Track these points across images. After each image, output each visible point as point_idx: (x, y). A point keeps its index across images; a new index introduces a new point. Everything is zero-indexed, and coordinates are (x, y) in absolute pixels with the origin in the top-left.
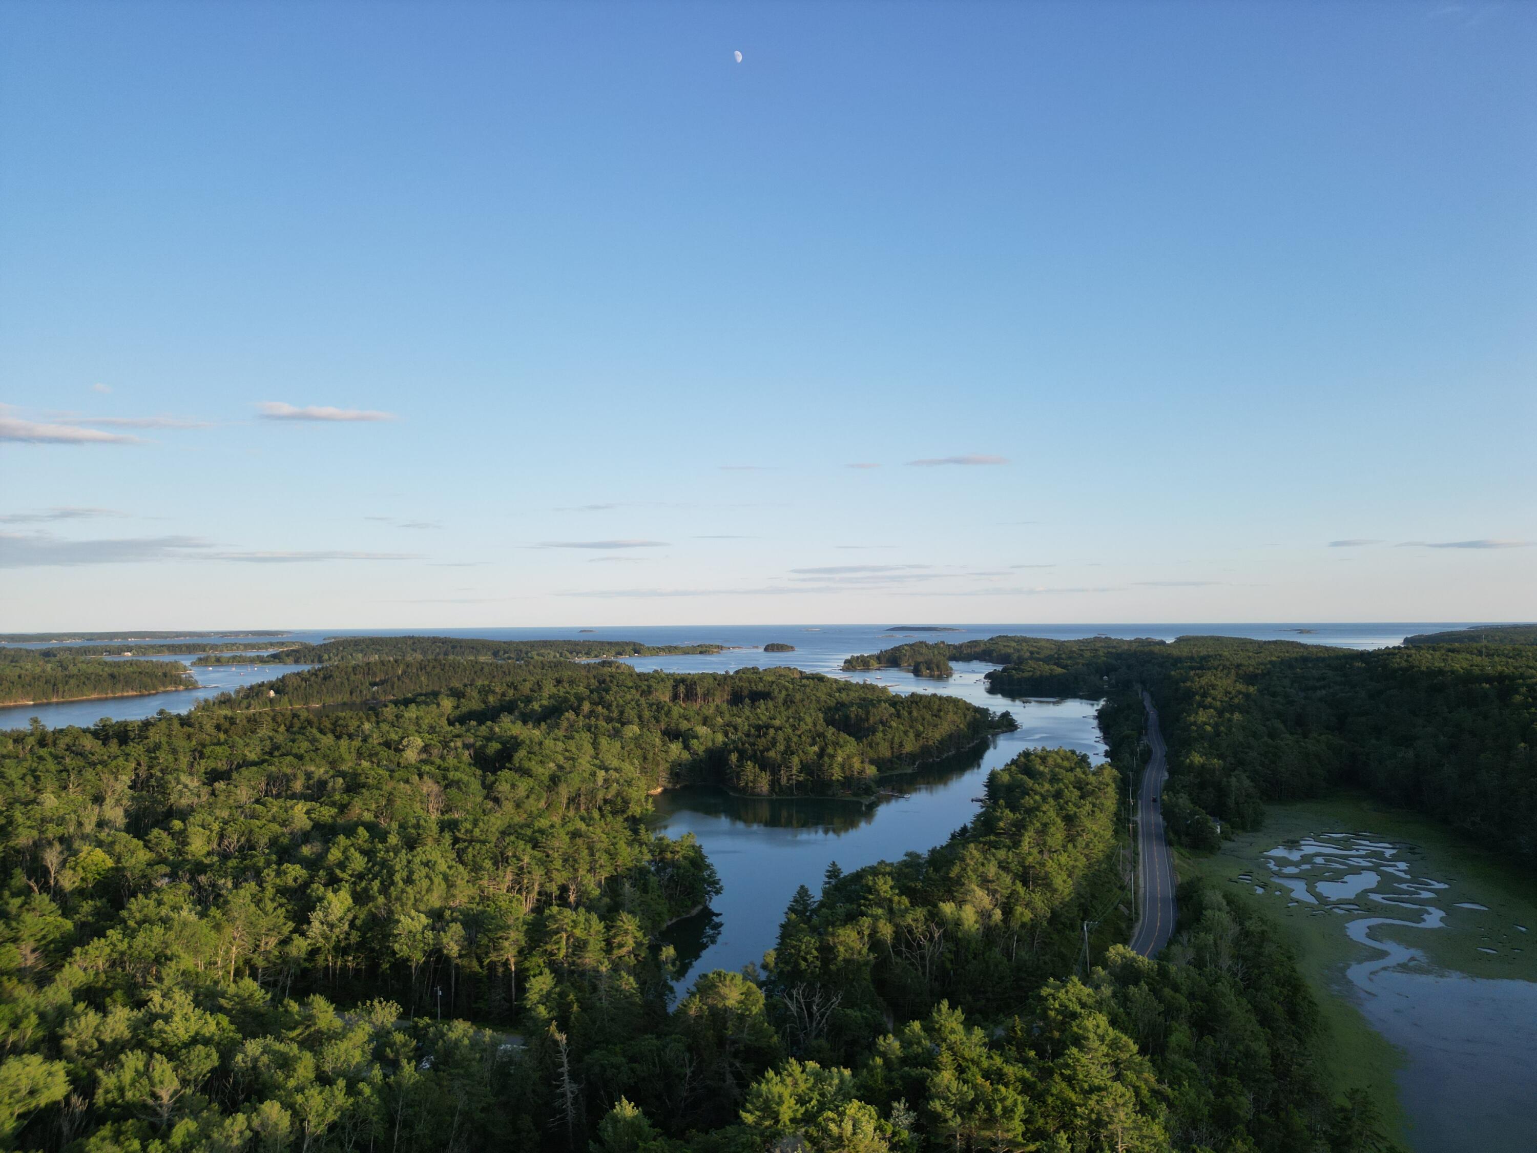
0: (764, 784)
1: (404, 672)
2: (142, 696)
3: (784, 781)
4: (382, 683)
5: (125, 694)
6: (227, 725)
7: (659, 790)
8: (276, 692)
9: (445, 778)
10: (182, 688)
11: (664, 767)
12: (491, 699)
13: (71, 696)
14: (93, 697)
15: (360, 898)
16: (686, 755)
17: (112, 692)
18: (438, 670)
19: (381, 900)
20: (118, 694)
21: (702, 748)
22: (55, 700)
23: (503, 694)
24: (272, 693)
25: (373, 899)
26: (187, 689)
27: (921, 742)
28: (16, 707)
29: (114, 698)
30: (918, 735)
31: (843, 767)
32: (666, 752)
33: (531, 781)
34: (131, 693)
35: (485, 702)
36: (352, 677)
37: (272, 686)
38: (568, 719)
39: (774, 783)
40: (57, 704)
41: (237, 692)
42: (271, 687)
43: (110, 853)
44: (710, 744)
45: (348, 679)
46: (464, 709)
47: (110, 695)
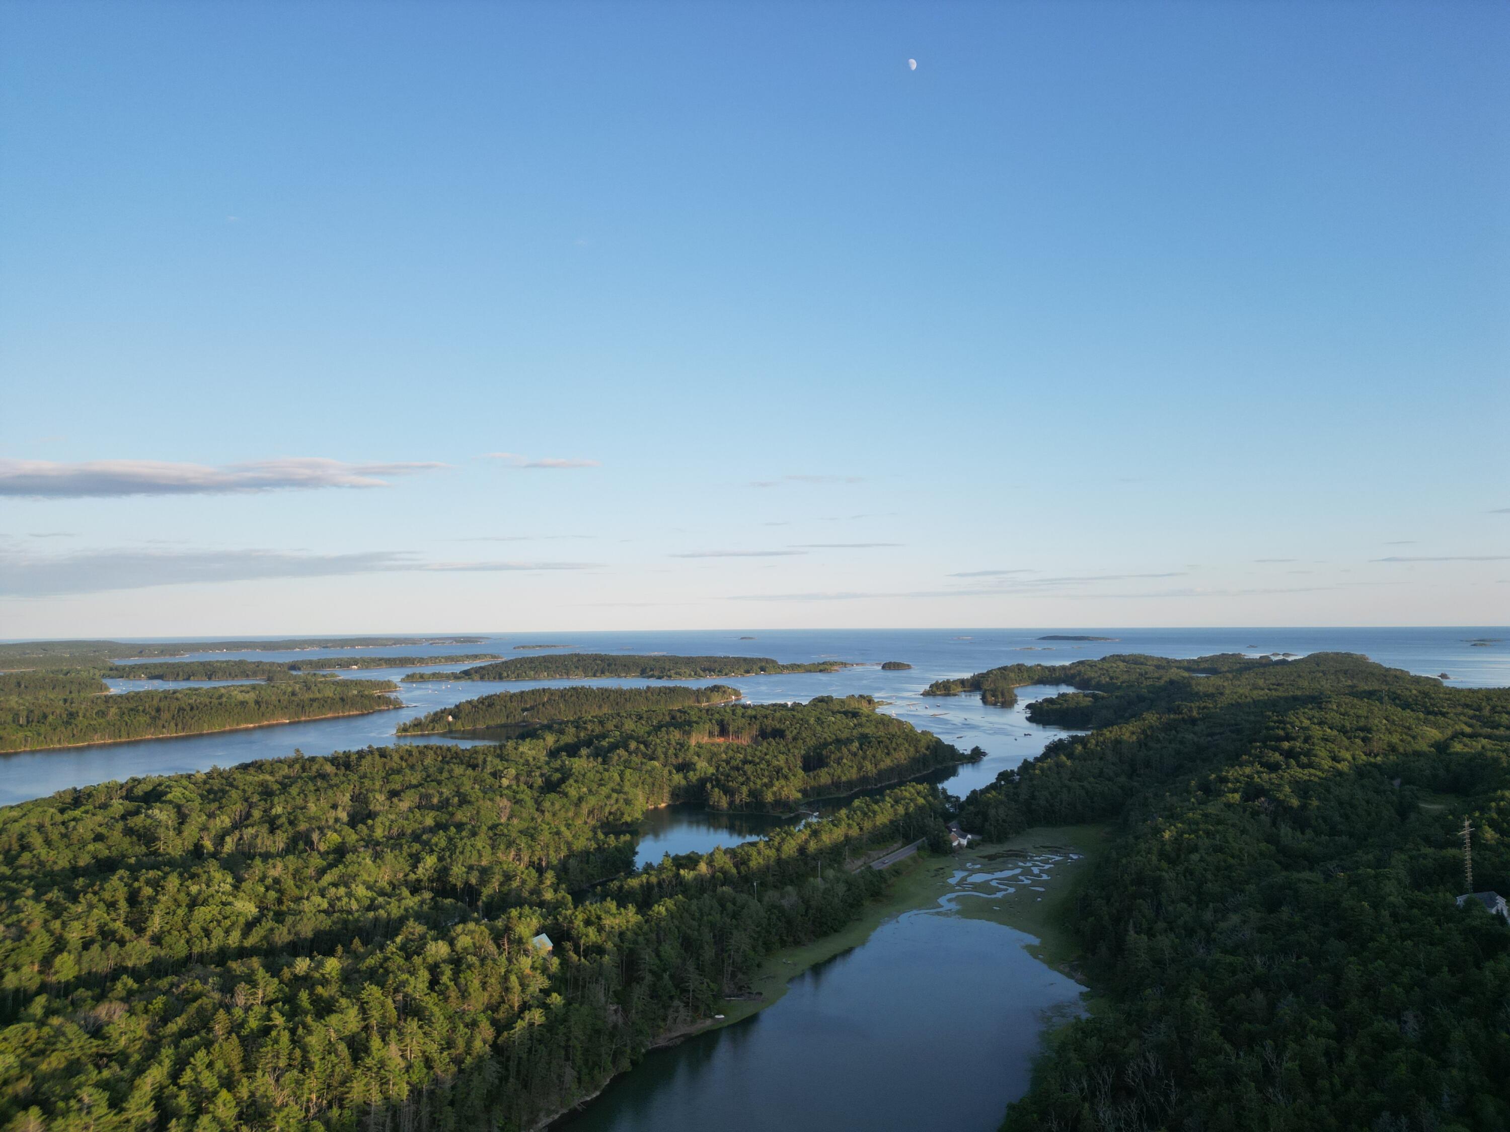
0: (724, 802)
1: (549, 699)
2: (363, 715)
3: (737, 801)
4: (532, 708)
5: (351, 713)
6: (406, 756)
7: (663, 805)
8: (453, 717)
9: (515, 798)
10: (391, 707)
11: (667, 790)
12: (582, 734)
13: (315, 715)
14: (329, 715)
15: (441, 859)
16: (683, 782)
17: (343, 712)
18: (573, 698)
19: (449, 860)
20: (346, 714)
21: (695, 778)
22: (303, 719)
23: (593, 731)
24: (450, 718)
25: (445, 859)
26: (396, 709)
27: (862, 774)
28: (278, 725)
29: (344, 717)
30: (860, 769)
31: (774, 794)
32: (670, 780)
33: (565, 800)
34: (355, 712)
35: (578, 737)
36: (509, 704)
37: (450, 712)
38: (618, 755)
39: (731, 803)
40: (306, 722)
41: (426, 717)
42: (450, 714)
43: (340, 836)
44: (702, 775)
45: (505, 707)
46: (562, 743)
47: (341, 714)
